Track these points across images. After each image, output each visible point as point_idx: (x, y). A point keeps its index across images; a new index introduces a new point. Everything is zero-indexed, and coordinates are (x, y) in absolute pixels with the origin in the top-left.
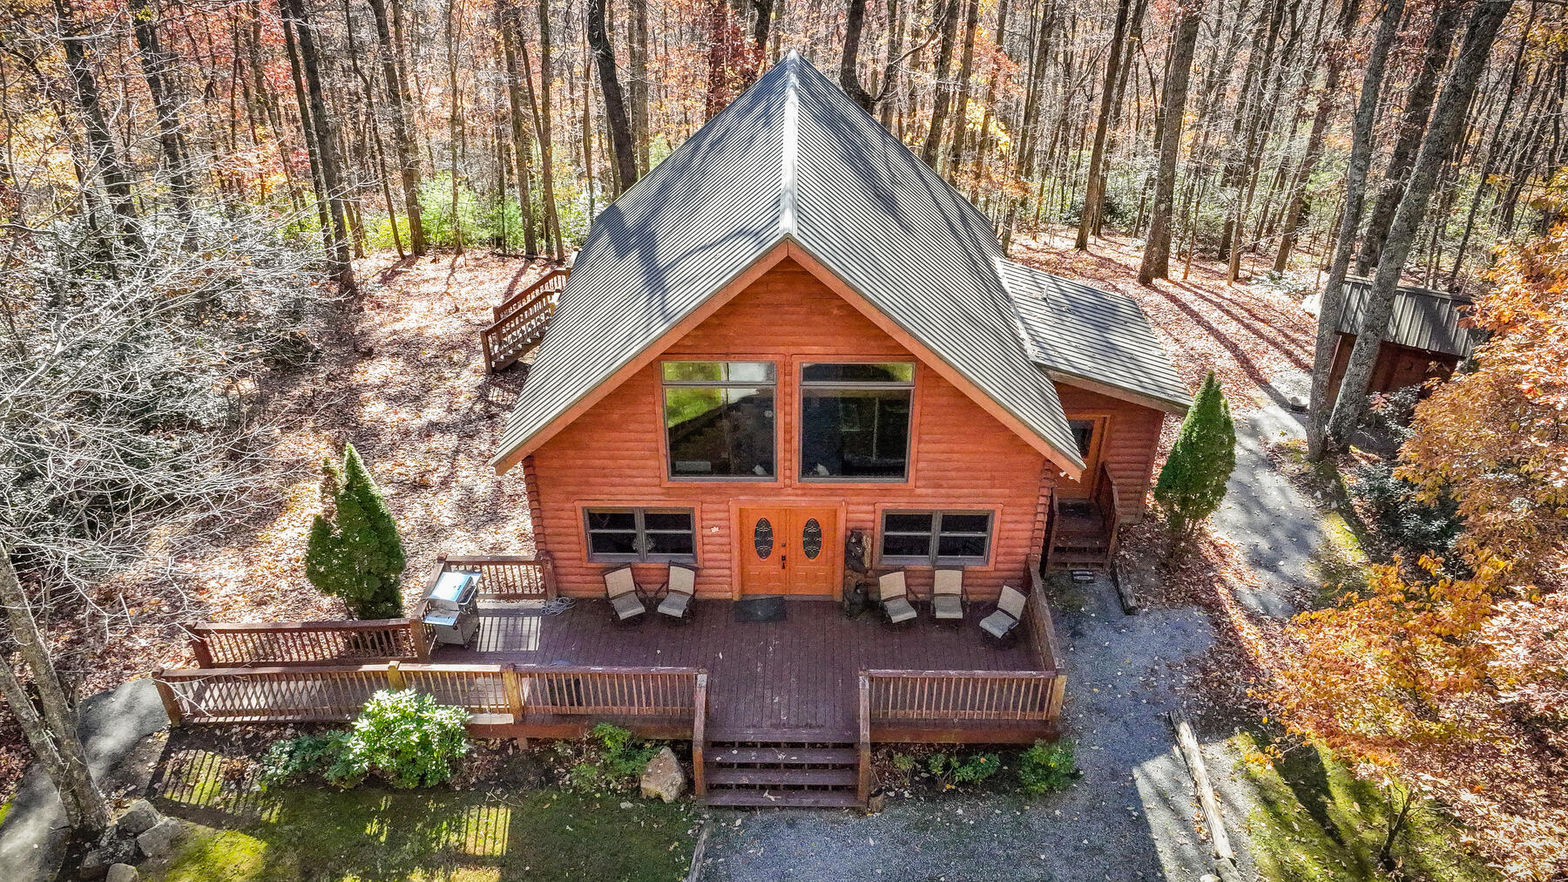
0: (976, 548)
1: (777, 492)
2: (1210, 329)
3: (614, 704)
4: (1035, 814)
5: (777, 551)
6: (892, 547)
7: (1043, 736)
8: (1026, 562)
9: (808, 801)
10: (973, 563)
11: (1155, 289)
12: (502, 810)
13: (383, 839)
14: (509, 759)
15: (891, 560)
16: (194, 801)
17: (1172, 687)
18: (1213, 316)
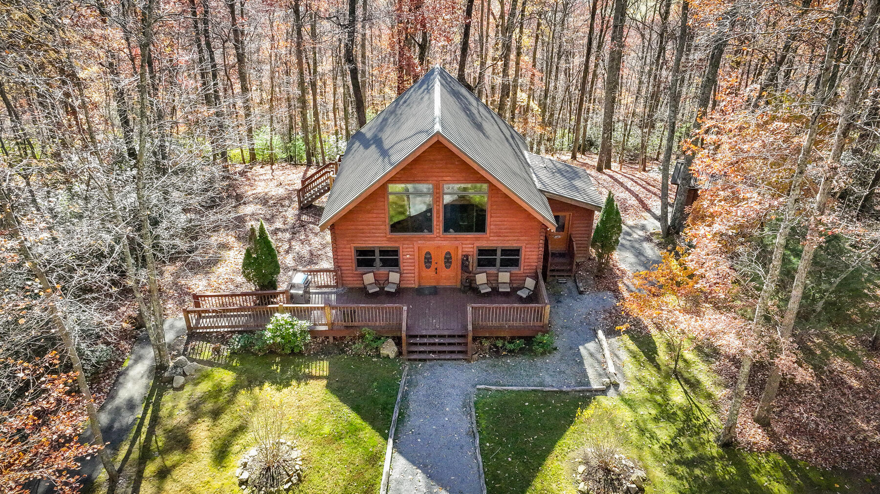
0: (515, 263)
1: (433, 239)
2: (627, 189)
3: (369, 321)
4: (539, 362)
5: (433, 266)
6: (481, 263)
7: (541, 331)
8: (536, 269)
9: (448, 357)
10: (514, 270)
11: (604, 173)
12: (325, 362)
13: (279, 371)
14: (326, 346)
15: (479, 269)
16: (201, 358)
17: (596, 319)
18: (629, 184)
